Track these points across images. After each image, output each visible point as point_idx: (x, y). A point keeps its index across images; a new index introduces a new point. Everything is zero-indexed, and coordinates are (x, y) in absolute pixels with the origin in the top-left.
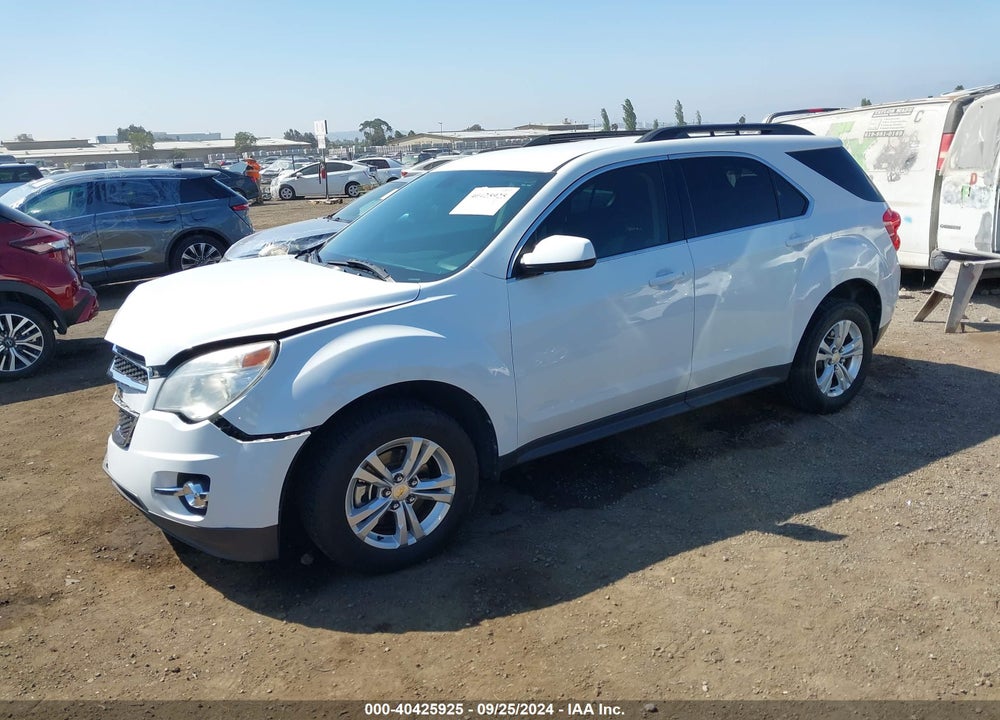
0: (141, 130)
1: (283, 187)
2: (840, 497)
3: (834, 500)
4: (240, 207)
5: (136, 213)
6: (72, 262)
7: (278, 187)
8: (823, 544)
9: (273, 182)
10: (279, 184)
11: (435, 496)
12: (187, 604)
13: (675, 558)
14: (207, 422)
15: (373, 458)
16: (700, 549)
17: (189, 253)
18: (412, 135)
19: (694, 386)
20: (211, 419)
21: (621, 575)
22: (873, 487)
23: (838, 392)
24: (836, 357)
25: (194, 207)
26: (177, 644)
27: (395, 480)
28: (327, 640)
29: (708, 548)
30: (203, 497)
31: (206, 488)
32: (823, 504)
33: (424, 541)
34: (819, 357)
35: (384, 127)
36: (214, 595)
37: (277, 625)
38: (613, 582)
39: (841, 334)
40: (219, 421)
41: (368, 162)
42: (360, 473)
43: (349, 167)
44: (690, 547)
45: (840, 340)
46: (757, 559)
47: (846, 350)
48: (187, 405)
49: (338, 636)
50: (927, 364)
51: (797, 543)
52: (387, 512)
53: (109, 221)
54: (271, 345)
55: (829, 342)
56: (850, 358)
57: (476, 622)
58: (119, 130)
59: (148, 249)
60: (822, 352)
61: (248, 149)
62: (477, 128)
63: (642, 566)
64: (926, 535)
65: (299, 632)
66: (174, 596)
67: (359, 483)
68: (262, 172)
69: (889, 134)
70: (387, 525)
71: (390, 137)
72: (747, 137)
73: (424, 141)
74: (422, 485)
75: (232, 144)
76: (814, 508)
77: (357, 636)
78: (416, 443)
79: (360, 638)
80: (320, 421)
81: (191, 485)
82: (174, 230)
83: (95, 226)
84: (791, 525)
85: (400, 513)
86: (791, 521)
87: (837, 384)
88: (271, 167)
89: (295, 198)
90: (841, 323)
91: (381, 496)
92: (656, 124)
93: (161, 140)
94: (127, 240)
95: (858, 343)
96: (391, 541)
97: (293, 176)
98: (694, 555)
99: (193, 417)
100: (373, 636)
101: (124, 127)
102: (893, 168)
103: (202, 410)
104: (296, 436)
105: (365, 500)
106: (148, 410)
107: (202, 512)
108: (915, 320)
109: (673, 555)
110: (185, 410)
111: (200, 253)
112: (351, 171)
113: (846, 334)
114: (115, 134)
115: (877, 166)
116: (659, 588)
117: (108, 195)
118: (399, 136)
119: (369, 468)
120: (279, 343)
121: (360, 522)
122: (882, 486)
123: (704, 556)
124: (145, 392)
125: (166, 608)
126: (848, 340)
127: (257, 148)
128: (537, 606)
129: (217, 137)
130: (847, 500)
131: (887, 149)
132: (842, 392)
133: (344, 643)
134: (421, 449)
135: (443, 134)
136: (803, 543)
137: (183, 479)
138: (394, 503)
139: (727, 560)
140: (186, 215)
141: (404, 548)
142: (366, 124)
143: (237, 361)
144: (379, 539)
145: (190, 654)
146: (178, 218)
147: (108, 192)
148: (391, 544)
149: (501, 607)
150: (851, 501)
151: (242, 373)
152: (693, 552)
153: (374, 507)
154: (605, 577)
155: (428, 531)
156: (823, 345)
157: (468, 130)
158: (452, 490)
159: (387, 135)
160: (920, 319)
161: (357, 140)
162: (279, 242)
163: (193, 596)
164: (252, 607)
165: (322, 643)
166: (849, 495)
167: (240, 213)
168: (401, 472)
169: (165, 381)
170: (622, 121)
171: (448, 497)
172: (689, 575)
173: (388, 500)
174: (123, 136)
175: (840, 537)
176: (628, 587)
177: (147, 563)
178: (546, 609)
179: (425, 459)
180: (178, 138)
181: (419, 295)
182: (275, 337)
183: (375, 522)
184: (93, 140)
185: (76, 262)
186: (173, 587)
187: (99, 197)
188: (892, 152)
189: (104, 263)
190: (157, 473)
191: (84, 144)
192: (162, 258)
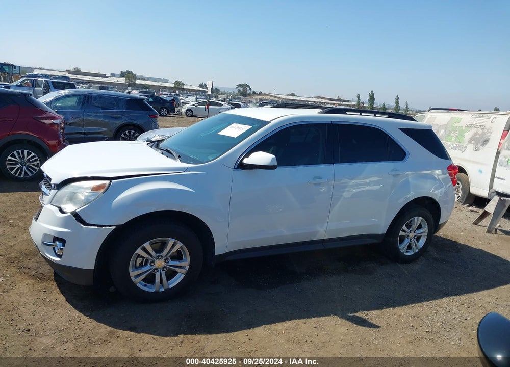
0: (131, 73)
1: (188, 110)
2: (388, 306)
3: (384, 307)
4: (154, 116)
5: (103, 112)
6: (62, 131)
7: (186, 109)
8: (368, 329)
9: (184, 107)
10: (186, 108)
11: (177, 270)
12: (48, 300)
13: (290, 321)
14: (70, 214)
15: (147, 245)
16: (305, 319)
17: (125, 134)
18: (261, 93)
19: (327, 237)
20: (72, 213)
21: (258, 325)
22: (409, 304)
23: (411, 253)
24: (412, 235)
25: (131, 113)
26: (34, 318)
27: (157, 258)
28: (104, 329)
29: (309, 320)
30: (61, 249)
31: (64, 245)
32: (378, 309)
33: (168, 291)
34: (401, 233)
35: (248, 88)
36: (62, 298)
37: (84, 318)
38: (253, 328)
39: (415, 223)
40: (75, 215)
41: (232, 104)
42: (139, 251)
43: (222, 105)
44: (300, 318)
45: (415, 226)
46: (332, 329)
47: (418, 232)
48: (63, 204)
49: (109, 329)
50: (468, 247)
51: (355, 326)
52: (151, 273)
53: (91, 114)
54: (107, 182)
55: (409, 226)
56: (420, 237)
57: (176, 335)
58: (122, 72)
59: (104, 129)
60: (403, 231)
61: (179, 89)
62: (293, 95)
63: (271, 323)
64: (424, 334)
65: (93, 323)
66: (44, 295)
67: (139, 256)
68: (181, 101)
69: (478, 127)
70: (150, 279)
71: (250, 93)
72: (379, 118)
73: (266, 97)
74: (172, 263)
75: (173, 85)
76: (373, 310)
77: (118, 330)
78: (171, 241)
79: (120, 332)
80: (122, 222)
81: (57, 242)
82: (119, 123)
83: (83, 115)
84: (356, 316)
85: (158, 275)
86: (357, 314)
87: (411, 249)
88: (186, 99)
89: (192, 116)
90: (416, 218)
91: (149, 265)
92: (384, 105)
93: (139, 79)
94: (96, 124)
95: (425, 229)
96: (151, 288)
97: (194, 105)
98: (300, 322)
99: (65, 210)
100: (126, 332)
101: (124, 71)
102: (477, 144)
103: (70, 208)
104: (108, 227)
105: (141, 265)
106: (48, 204)
107: (60, 256)
108: (473, 224)
109: (290, 320)
110: (63, 207)
111: (130, 136)
112: (222, 107)
113: (418, 224)
114: (119, 73)
115: (470, 142)
116: (275, 335)
117: (92, 101)
118: (254, 93)
119: (144, 250)
120: (111, 182)
121: (136, 276)
122: (413, 305)
123: (305, 323)
124: (48, 195)
125: (38, 301)
126: (420, 227)
127: (184, 89)
128: (210, 333)
129: (167, 81)
130: (391, 309)
131: (476, 134)
132: (413, 253)
133: (111, 332)
134: (173, 245)
135: (276, 95)
136: (358, 327)
137: (56, 239)
138: (155, 269)
139: (315, 327)
140: (127, 116)
141: (157, 292)
142: (240, 85)
143: (90, 187)
144: (145, 286)
145: (38, 324)
146: (123, 117)
147: (93, 100)
148: (150, 289)
149: (193, 330)
150: (393, 309)
151: (91, 194)
152: (300, 320)
153: (144, 269)
154: (250, 325)
155: (171, 286)
156: (404, 227)
157: (289, 95)
158: (187, 268)
159: (249, 92)
160: (476, 223)
161: (234, 92)
162: (161, 136)
163: (52, 297)
164: (76, 308)
165: (101, 331)
166: (394, 307)
167: (153, 119)
168: (161, 254)
169: (57, 192)
170: (367, 101)
171: (184, 271)
172: (293, 331)
173: (152, 267)
174: (123, 75)
175: (378, 327)
176: (260, 332)
177: (39, 278)
178: (214, 335)
179: (174, 250)
180: (148, 79)
181: (187, 169)
182: (110, 179)
183: (143, 277)
184: (108, 75)
185: (63, 131)
186: (45, 291)
187: (88, 102)
188: (478, 136)
189: (84, 133)
190: (44, 234)
191: (104, 76)
192: (112, 135)
